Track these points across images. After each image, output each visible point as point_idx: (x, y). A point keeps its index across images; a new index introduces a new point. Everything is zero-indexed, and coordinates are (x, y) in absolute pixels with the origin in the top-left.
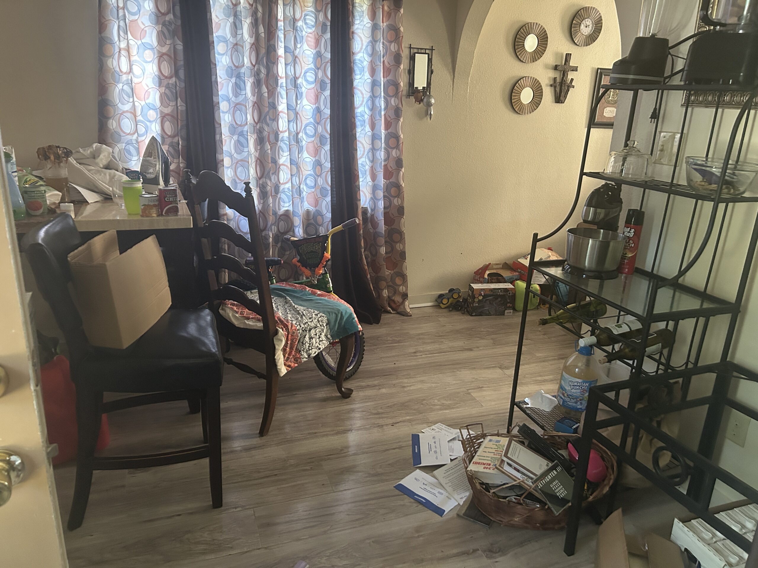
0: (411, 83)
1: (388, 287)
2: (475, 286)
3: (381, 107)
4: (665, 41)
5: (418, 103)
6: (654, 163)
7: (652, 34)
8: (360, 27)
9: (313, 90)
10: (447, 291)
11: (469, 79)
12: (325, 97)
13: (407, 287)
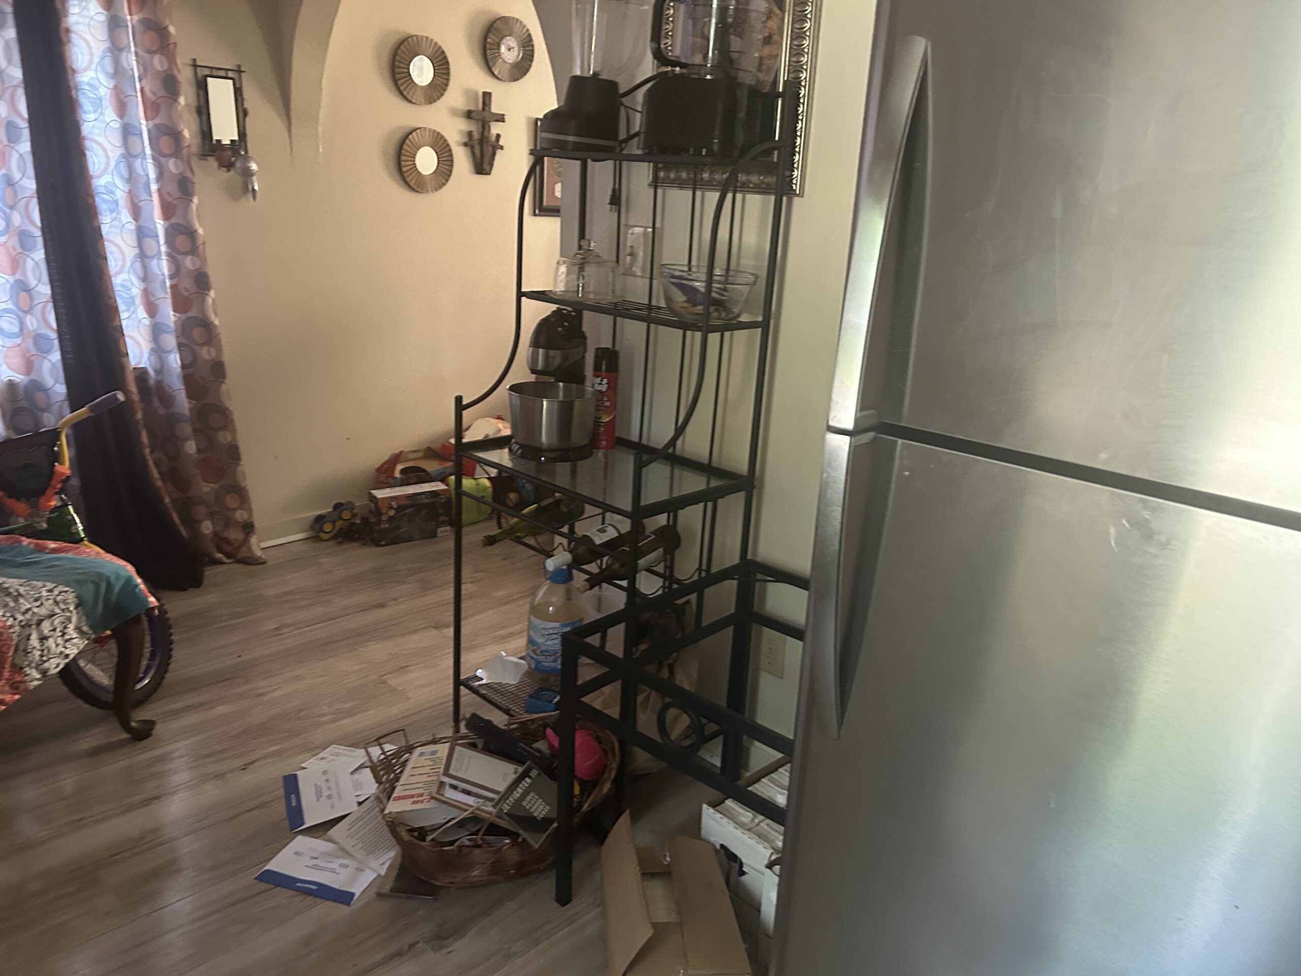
0: (206, 131)
1: (212, 515)
2: (380, 494)
3: (147, 175)
4: (612, 85)
5: (225, 169)
6: (623, 274)
7: (593, 73)
8: (81, 20)
10: (331, 510)
11: (320, 129)
12: (21, 155)
13: (250, 511)
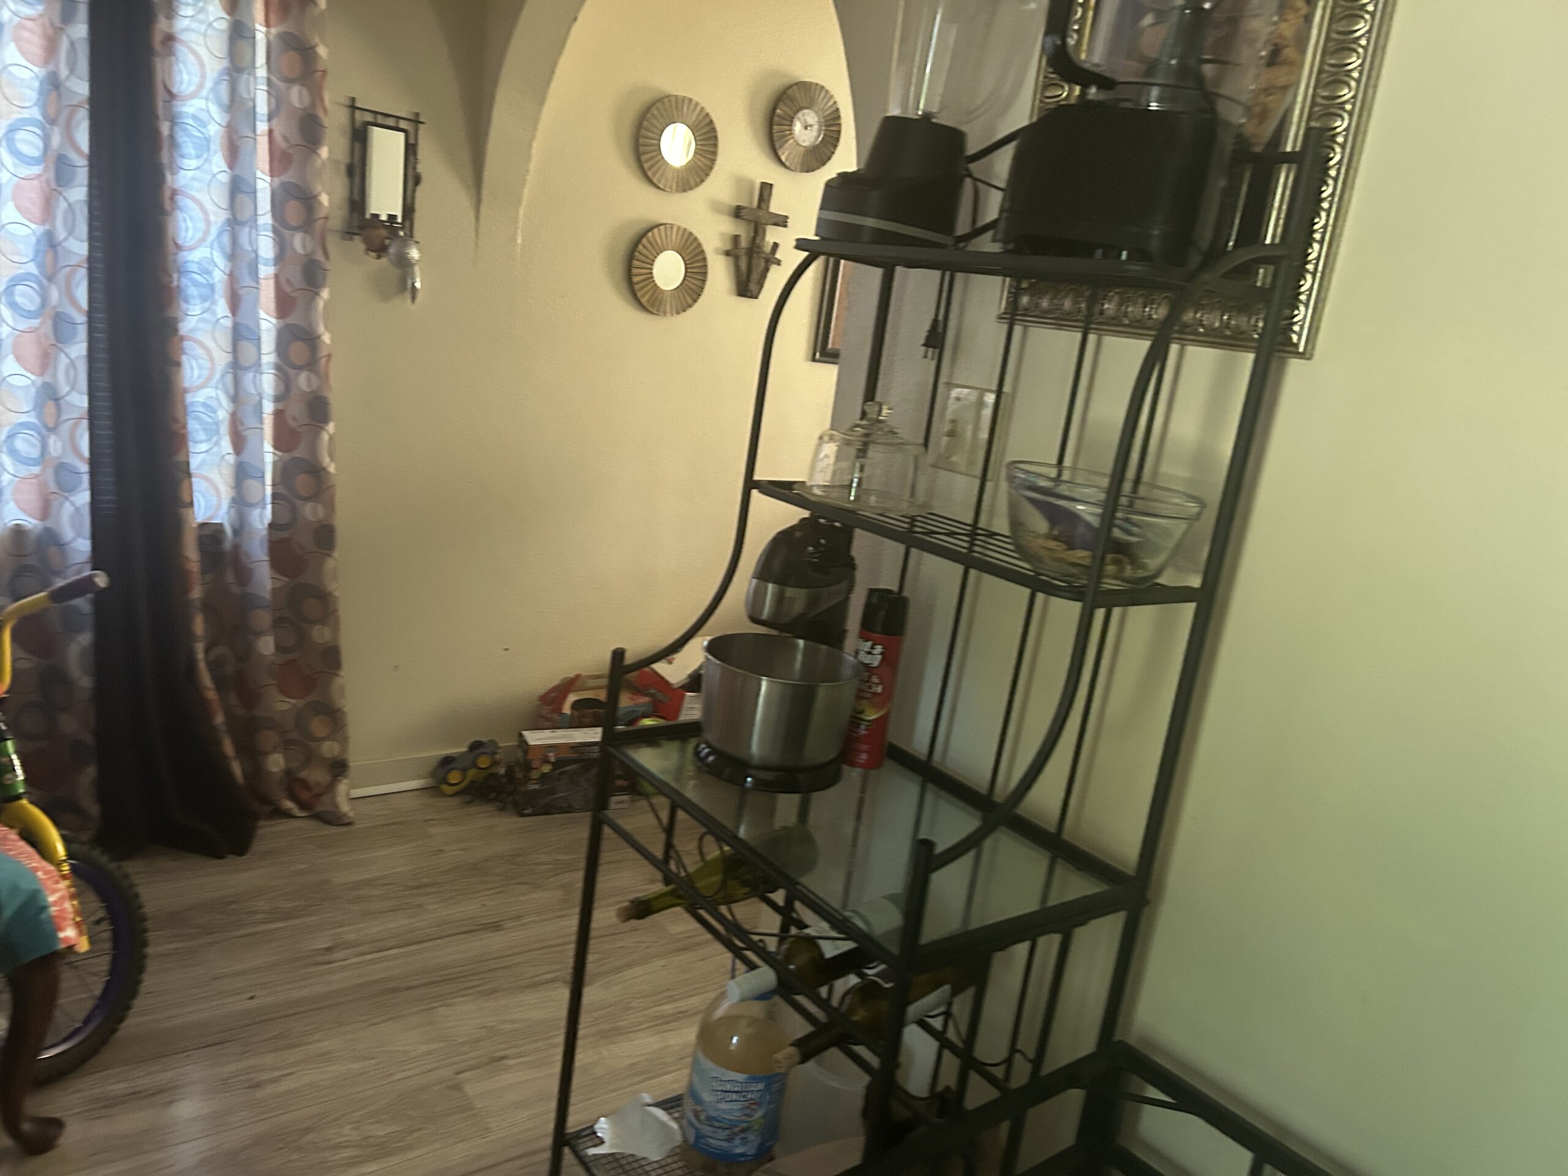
0: (357, 200)
1: (287, 745)
2: (535, 738)
5: (374, 254)
6: (934, 466)
7: (924, 112)
8: (194, 25)
9: (35, 182)
10: (464, 749)
11: (522, 212)
12: (70, 205)
13: (344, 741)
